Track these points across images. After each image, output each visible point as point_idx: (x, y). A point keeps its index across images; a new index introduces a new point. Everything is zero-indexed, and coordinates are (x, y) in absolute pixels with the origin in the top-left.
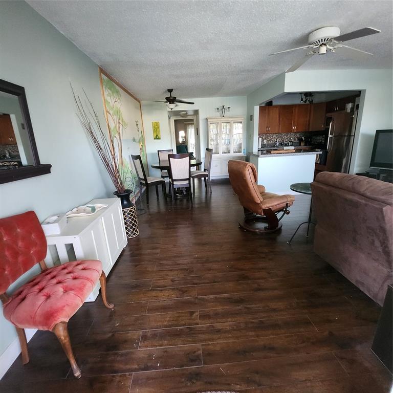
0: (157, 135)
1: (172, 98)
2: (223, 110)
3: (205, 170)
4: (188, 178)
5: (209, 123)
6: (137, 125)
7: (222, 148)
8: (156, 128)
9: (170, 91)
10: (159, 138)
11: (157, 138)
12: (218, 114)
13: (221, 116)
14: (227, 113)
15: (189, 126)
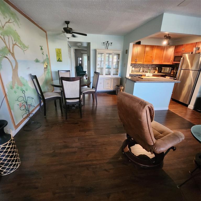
0: (59, 59)
1: (68, 29)
2: (108, 44)
3: (93, 88)
4: (78, 97)
5: (97, 53)
6: (42, 49)
7: (105, 71)
8: (59, 53)
9: (67, 23)
10: (61, 61)
11: (59, 60)
12: (104, 47)
13: (106, 48)
14: (110, 47)
15: (84, 55)
